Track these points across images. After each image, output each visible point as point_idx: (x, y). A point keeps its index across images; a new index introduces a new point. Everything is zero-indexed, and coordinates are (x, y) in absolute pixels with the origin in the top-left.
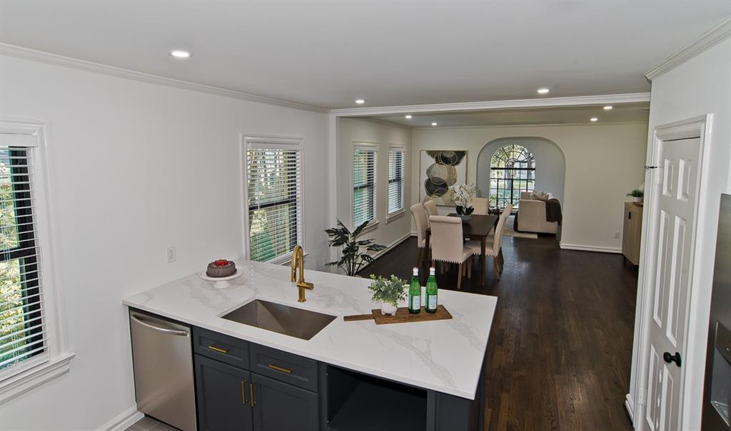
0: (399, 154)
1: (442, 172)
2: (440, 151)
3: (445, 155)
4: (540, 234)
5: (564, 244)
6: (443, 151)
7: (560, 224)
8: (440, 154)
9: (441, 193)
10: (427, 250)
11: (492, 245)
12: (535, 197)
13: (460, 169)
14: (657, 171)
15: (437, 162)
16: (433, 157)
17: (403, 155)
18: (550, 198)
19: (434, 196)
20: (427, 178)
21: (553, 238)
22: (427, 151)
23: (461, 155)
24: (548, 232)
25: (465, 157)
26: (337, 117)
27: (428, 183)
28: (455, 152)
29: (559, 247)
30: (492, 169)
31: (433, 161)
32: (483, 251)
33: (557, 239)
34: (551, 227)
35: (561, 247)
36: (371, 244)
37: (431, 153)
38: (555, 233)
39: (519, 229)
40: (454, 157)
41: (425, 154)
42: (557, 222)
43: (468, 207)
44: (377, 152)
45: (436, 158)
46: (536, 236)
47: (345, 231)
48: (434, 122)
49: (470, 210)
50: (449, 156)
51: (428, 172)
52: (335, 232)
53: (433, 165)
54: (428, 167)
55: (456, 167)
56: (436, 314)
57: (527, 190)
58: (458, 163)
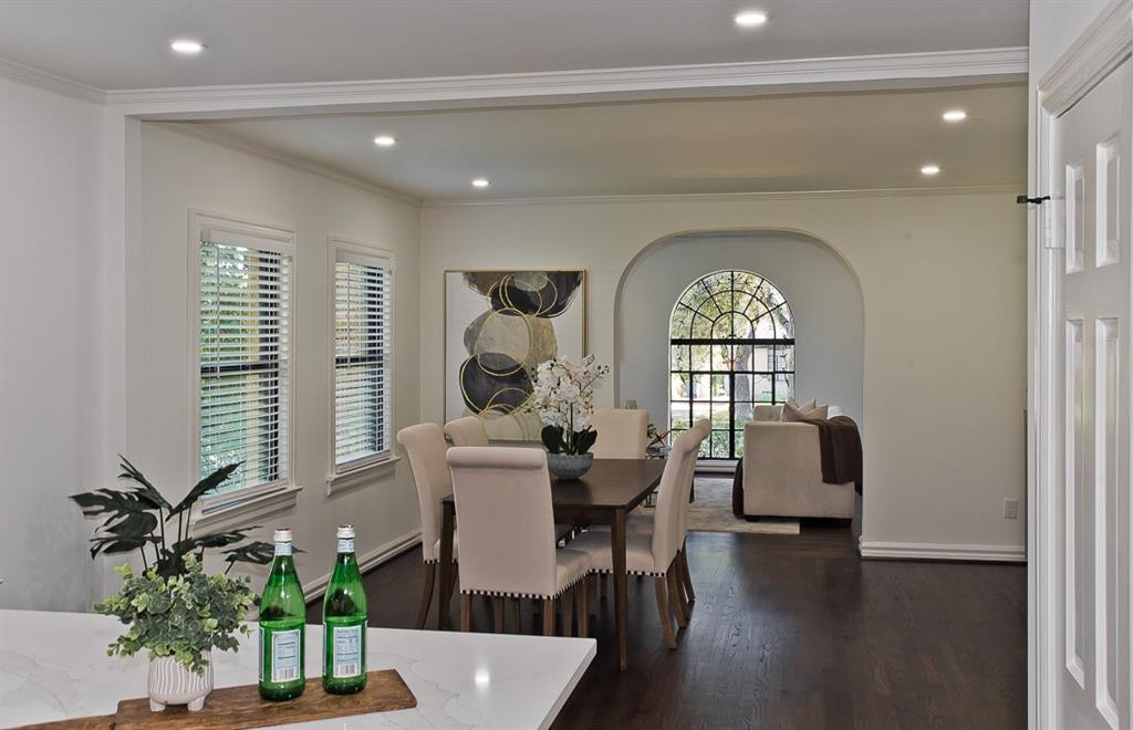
0: (373, 279)
1: (511, 336)
2: (503, 274)
3: (521, 284)
4: (807, 523)
5: (869, 546)
6: (513, 274)
7: (859, 489)
8: (505, 282)
9: (510, 403)
10: (448, 567)
11: (648, 543)
12: (791, 413)
13: (565, 324)
14: (1050, 207)
15: (497, 305)
16: (484, 292)
17: (387, 281)
18: (833, 412)
19: (488, 410)
20: (468, 357)
21: (841, 528)
22: (466, 273)
23: (566, 282)
24: (828, 515)
25: (579, 291)
26: (126, 116)
27: (471, 372)
28: (549, 274)
29: (858, 553)
30: (674, 342)
31: (483, 303)
32: (619, 559)
33: (855, 533)
34: (834, 501)
35: (864, 553)
36: (245, 543)
37: (478, 279)
38: (847, 516)
39: (748, 510)
40: (547, 291)
41: (459, 284)
42: (852, 484)
43: (578, 429)
44: (290, 259)
45: (495, 295)
46: (794, 529)
47: (149, 498)
48: (479, 176)
49: (586, 439)
50: (532, 287)
51: (471, 336)
52: (113, 501)
53: (486, 315)
54: (467, 324)
55: (555, 321)
56: (359, 696)
57: (774, 402)
58: (558, 309)
